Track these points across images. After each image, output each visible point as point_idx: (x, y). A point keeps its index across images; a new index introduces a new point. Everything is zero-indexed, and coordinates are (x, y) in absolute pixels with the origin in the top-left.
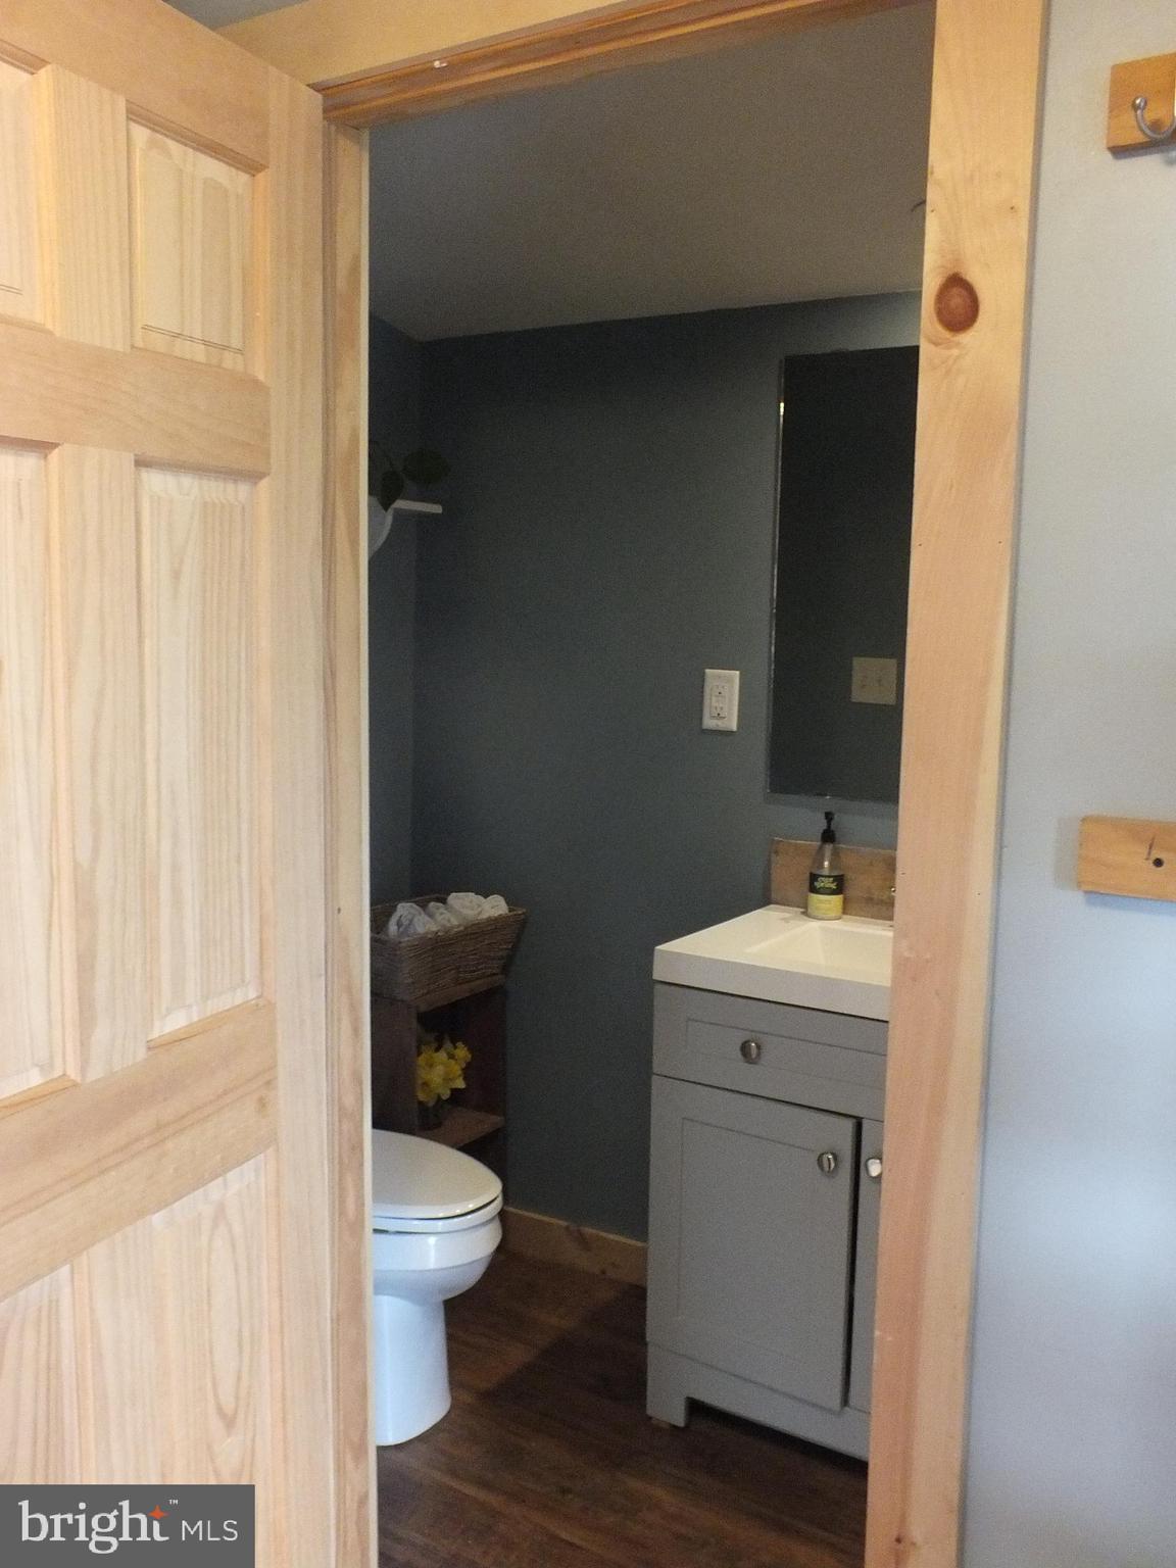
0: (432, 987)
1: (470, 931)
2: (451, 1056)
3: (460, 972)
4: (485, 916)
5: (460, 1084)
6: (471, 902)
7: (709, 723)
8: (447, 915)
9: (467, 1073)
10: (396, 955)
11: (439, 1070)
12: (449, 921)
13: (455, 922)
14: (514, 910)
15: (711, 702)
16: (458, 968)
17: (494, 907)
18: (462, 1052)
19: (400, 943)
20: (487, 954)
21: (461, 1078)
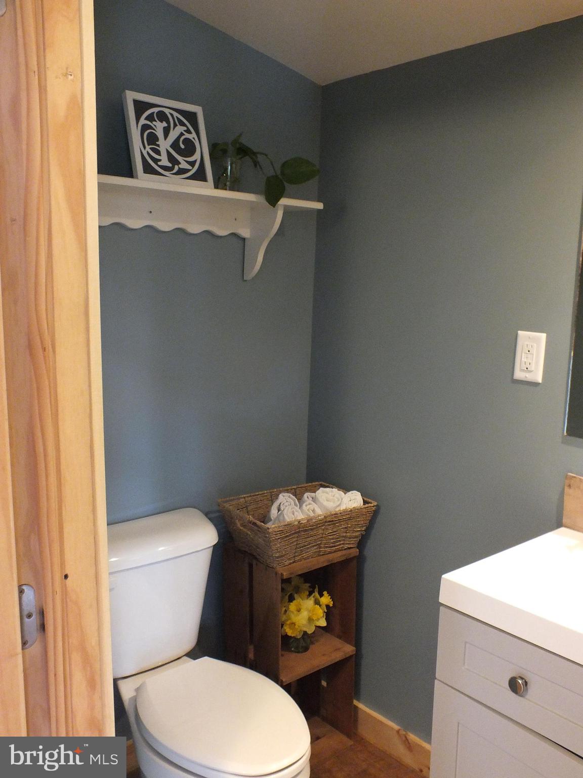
0: (297, 558)
1: (328, 519)
2: (317, 602)
3: (320, 548)
4: (343, 507)
5: (323, 623)
6: (334, 496)
7: (519, 375)
8: (314, 506)
9: (329, 615)
10: (266, 537)
11: (305, 614)
12: (314, 511)
13: (319, 511)
14: (368, 503)
15: (522, 358)
16: (319, 546)
17: (353, 500)
18: (326, 599)
19: (268, 529)
20: (344, 535)
21: (324, 619)
